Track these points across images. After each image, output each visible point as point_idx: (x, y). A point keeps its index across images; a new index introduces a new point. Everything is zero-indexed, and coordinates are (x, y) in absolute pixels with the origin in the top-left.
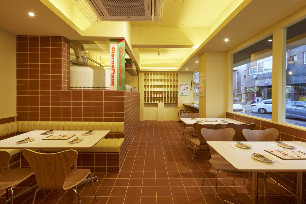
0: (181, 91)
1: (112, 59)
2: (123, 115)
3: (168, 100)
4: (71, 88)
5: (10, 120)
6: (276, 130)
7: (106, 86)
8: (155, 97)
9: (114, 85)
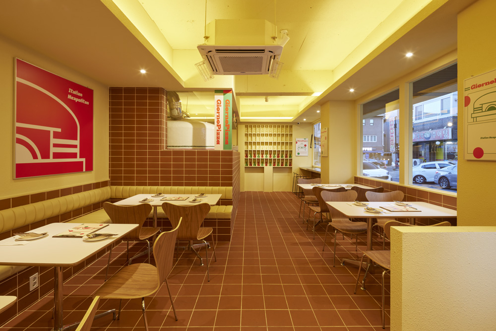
0: (297, 150)
1: (217, 113)
2: (231, 179)
3: (278, 163)
4: (168, 148)
5: (104, 184)
6: (401, 192)
7: (207, 145)
8: (261, 158)
9: (219, 144)
